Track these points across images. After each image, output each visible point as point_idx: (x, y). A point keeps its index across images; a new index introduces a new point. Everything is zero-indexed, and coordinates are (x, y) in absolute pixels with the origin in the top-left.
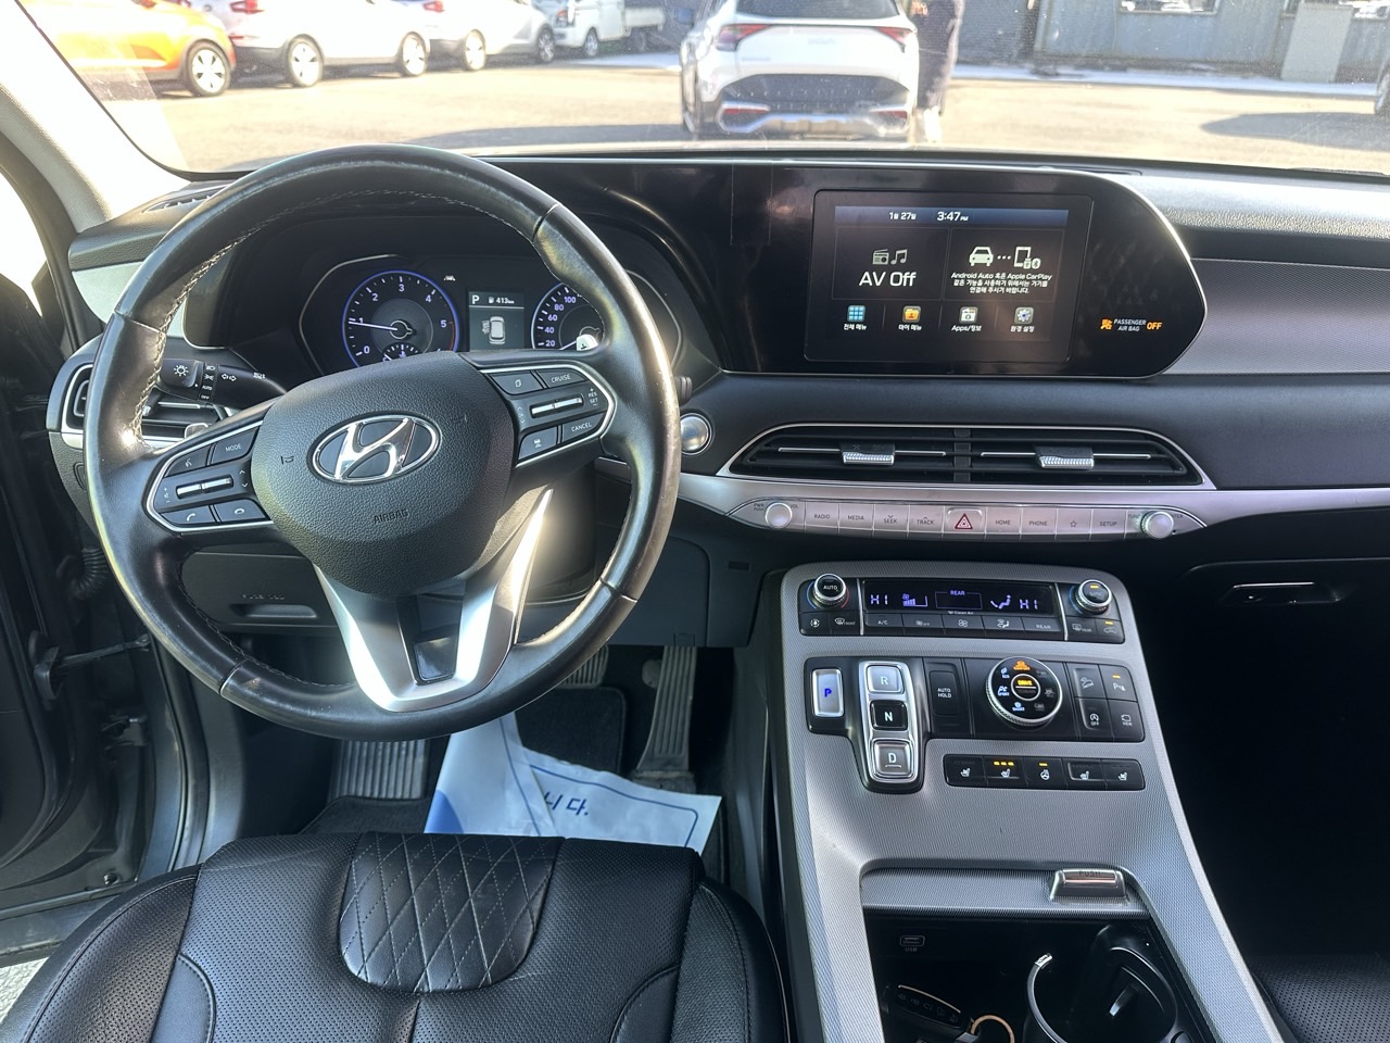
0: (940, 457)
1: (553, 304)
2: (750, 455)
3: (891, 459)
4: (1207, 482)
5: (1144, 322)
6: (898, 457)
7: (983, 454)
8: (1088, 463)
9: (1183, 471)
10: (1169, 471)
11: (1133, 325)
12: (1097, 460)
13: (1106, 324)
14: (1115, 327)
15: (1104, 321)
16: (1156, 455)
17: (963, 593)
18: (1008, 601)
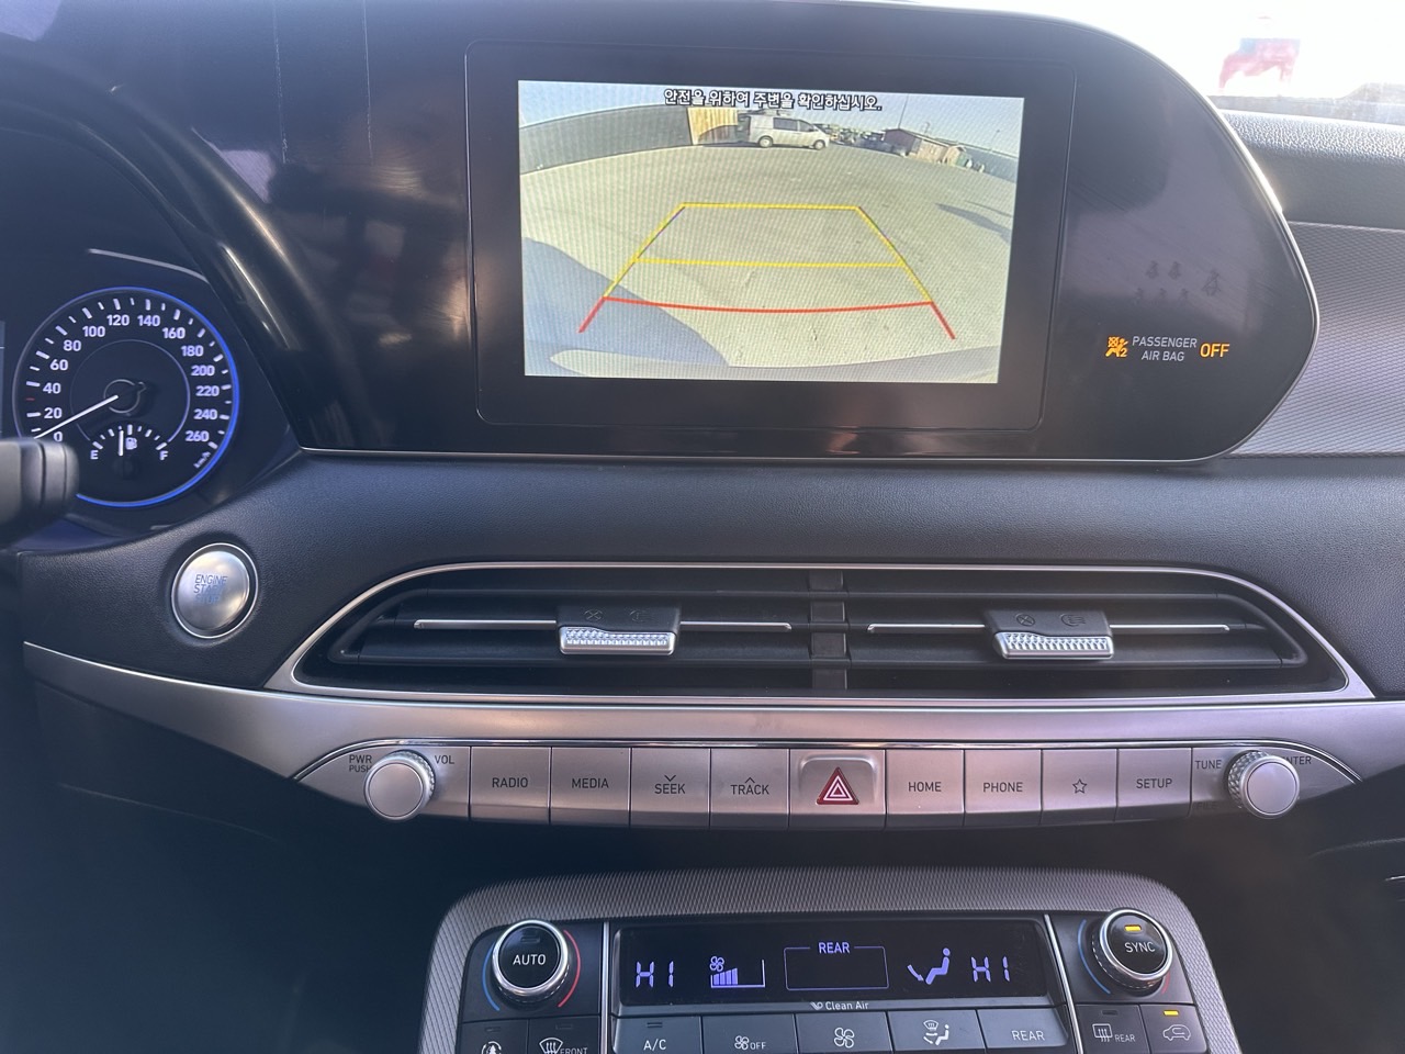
0: (781, 632)
1: (60, 339)
2: (344, 639)
3: (668, 641)
4: (1356, 685)
5: (1194, 342)
6: (684, 637)
7: (872, 626)
8: (1097, 645)
9: (1301, 659)
10: (1272, 660)
11: (1172, 349)
12: (1120, 639)
13: (1117, 347)
14: (1134, 351)
15: (1113, 341)
16: (1241, 626)
17: (846, 947)
18: (946, 961)
